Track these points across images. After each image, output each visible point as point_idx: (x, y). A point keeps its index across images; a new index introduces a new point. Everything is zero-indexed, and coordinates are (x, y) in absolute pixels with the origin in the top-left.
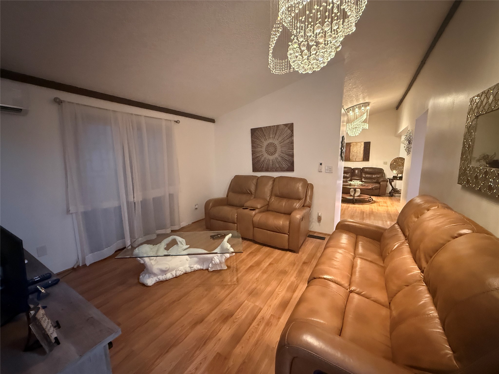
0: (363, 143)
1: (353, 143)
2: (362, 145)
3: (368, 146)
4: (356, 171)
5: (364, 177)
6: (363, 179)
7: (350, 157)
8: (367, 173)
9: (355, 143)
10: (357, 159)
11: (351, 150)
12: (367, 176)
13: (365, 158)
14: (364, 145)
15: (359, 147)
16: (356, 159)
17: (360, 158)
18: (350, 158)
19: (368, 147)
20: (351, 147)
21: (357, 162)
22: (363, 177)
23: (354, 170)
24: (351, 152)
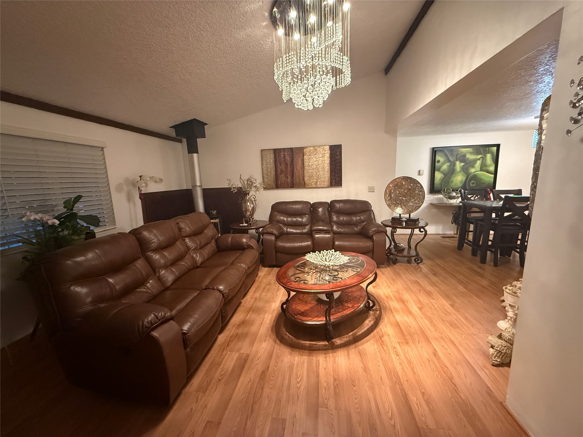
0: (327, 148)
1: (308, 149)
2: (327, 152)
3: (338, 153)
4: (320, 210)
5: (337, 223)
6: (334, 226)
7: (306, 179)
8: (340, 212)
9: (312, 148)
10: (318, 183)
11: (306, 164)
12: (341, 218)
13: (333, 179)
14: (329, 152)
15: (321, 155)
16: (316, 182)
17: (324, 181)
18: (304, 183)
19: (337, 156)
20: (305, 157)
21: (320, 189)
22: (334, 222)
23: (314, 207)
24: (306, 168)
